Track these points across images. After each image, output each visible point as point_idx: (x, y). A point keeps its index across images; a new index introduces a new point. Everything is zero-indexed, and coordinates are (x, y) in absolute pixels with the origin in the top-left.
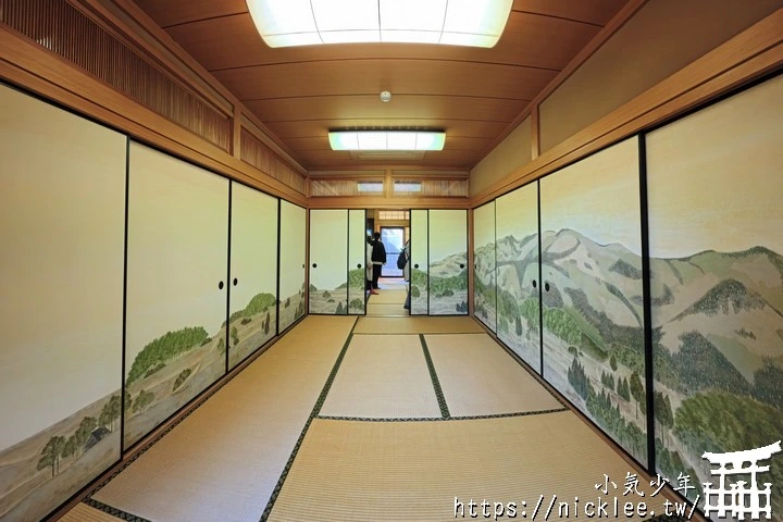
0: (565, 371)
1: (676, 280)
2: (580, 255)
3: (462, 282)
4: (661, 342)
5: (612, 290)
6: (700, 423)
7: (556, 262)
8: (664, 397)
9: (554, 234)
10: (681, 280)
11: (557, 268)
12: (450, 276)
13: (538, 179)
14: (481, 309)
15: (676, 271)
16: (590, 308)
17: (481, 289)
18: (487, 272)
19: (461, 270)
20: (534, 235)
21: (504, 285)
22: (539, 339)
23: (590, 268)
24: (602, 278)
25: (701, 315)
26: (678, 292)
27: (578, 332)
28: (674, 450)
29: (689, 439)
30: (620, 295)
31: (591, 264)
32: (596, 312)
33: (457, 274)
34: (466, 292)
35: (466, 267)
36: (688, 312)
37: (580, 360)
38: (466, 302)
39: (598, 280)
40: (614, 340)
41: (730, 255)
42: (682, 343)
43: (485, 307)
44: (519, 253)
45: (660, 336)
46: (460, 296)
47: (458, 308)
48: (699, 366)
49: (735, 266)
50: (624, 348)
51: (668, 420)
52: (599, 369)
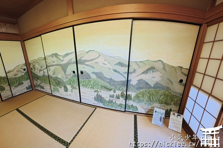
0: (92, 98)
1: (138, 67)
2: (101, 60)
3: (26, 76)
4: (131, 83)
5: (115, 71)
6: (140, 97)
7: (86, 63)
8: (130, 95)
9: (86, 52)
10: (139, 67)
11: (87, 65)
12: (19, 75)
13: (73, 26)
14: (39, 86)
15: (138, 65)
16: (105, 78)
17: (38, 78)
18: (40, 70)
19: (25, 72)
20: (72, 53)
21: (54, 74)
22: (78, 91)
23: (106, 65)
24: (111, 67)
25: (144, 75)
26: (138, 70)
27: (99, 85)
28: (131, 104)
29: (136, 101)
30: (119, 72)
31: (106, 63)
32: (108, 78)
33: (23, 74)
34: (29, 81)
35: (26, 70)
36: (140, 74)
37: (100, 93)
38: (30, 85)
39: (109, 69)
40: (115, 85)
41: (153, 61)
42: (137, 82)
43: (42, 85)
44: (63, 61)
45: (130, 81)
46: (27, 83)
47: (27, 88)
48: (141, 86)
49: (154, 64)
50: (119, 87)
51: (131, 99)
52: (108, 94)
